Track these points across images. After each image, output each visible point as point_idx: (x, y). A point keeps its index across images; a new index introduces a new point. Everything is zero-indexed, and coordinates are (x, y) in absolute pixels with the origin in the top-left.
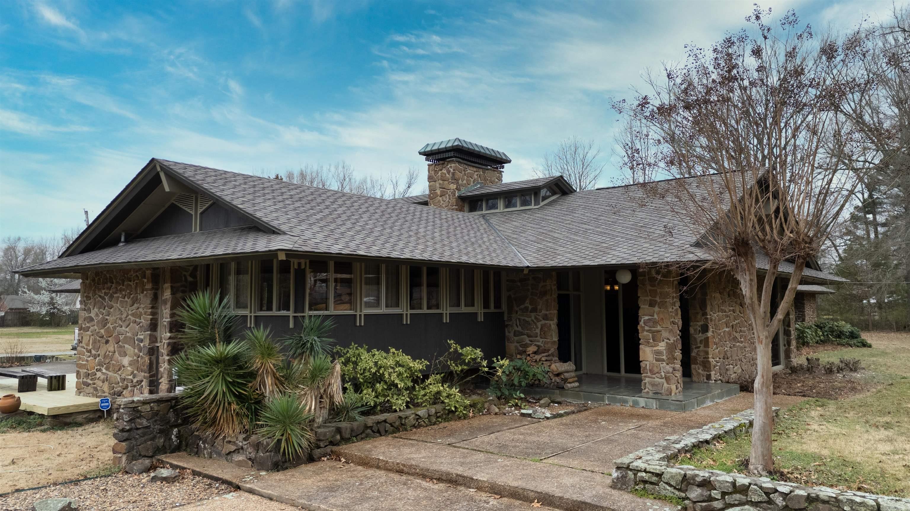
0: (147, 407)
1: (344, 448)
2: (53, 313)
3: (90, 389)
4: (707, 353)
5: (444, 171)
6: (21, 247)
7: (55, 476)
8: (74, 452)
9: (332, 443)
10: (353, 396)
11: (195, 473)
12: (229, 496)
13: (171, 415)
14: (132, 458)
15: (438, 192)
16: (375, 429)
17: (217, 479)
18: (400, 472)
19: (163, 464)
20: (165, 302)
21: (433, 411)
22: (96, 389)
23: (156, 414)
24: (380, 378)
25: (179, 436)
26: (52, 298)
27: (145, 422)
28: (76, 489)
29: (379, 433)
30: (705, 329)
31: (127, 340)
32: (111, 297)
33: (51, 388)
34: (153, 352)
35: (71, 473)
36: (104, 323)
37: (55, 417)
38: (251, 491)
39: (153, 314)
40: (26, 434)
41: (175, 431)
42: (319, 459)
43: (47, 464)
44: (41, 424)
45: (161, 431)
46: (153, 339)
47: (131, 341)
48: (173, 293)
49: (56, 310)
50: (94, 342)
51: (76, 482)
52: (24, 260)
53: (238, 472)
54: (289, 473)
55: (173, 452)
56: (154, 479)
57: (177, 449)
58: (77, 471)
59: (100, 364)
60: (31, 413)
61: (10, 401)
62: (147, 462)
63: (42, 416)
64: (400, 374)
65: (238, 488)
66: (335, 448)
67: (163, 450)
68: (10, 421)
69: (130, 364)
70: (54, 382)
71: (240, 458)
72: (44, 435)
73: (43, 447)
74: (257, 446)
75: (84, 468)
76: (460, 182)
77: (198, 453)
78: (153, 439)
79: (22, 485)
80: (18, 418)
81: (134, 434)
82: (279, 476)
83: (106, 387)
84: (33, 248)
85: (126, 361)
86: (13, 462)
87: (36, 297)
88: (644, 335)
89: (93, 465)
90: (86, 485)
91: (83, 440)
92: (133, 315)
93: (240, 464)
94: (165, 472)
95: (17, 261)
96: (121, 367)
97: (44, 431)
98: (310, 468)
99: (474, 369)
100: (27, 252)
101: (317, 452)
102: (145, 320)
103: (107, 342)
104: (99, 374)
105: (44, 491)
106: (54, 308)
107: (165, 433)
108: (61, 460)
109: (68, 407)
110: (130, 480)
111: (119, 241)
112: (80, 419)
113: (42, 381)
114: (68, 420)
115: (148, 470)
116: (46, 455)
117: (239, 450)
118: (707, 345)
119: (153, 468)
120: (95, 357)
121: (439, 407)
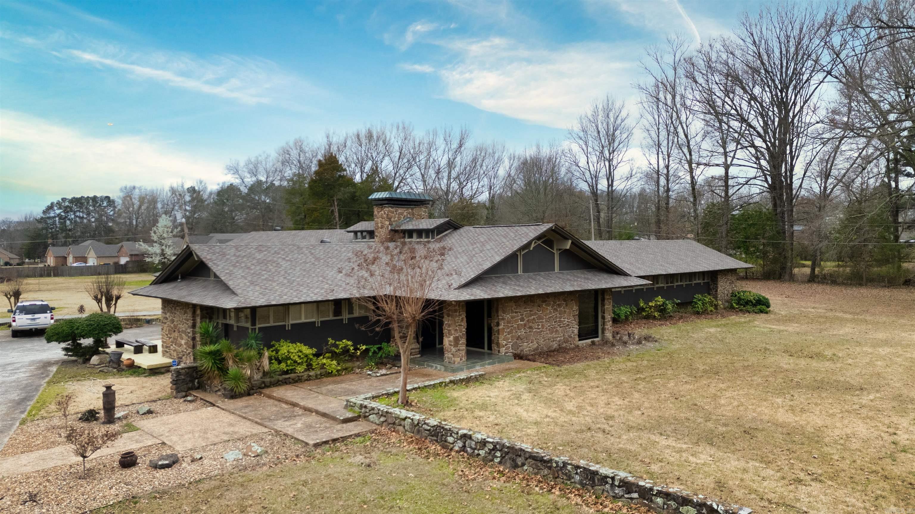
0: (184, 371)
1: (267, 391)
2: (164, 262)
3: (168, 354)
4: (498, 338)
5: (382, 212)
6: (136, 194)
7: (148, 398)
8: (157, 388)
9: (260, 388)
10: (275, 366)
11: (201, 399)
12: (209, 408)
13: (194, 374)
14: (178, 392)
15: (380, 225)
16: (284, 381)
17: (208, 402)
18: (279, 401)
19: (190, 395)
20: (198, 315)
21: (319, 373)
22: (171, 355)
23: (188, 373)
24: (289, 358)
25: (198, 383)
26: (163, 250)
27: (183, 377)
28: (154, 404)
29: (286, 383)
30: (498, 324)
31: (183, 332)
32: (175, 309)
33: (150, 352)
34: (194, 339)
35: (154, 397)
36: (173, 321)
37: (151, 370)
38: (218, 407)
39: (193, 320)
40: (137, 378)
41: (196, 381)
42: (253, 394)
43: (145, 393)
44: (144, 373)
45: (190, 381)
46: (194, 333)
47: (184, 332)
48: (201, 311)
49: (166, 260)
50: (169, 330)
51: (155, 401)
52: (140, 207)
53: (217, 399)
54: (236, 400)
55: (196, 389)
56: (185, 401)
57: (198, 388)
58: (157, 397)
59: (172, 342)
60: (140, 367)
61: (129, 361)
62: (184, 394)
63: (145, 369)
64: (299, 356)
65: (214, 405)
66: (261, 390)
67: (192, 389)
68: (130, 371)
69: (185, 344)
70: (152, 348)
71: (219, 393)
72: (145, 379)
73: (144, 385)
74: (225, 389)
75: (160, 395)
76: (392, 219)
77: (205, 390)
78: (187, 384)
79: (134, 402)
80: (134, 370)
81: (179, 382)
82: (232, 401)
83: (175, 354)
84: (146, 195)
85: (183, 342)
86: (131, 392)
87: (150, 249)
88: (445, 331)
89: (163, 394)
90: (159, 402)
91: (162, 382)
92: (185, 319)
93: (219, 396)
94: (189, 398)
95: (133, 208)
96: (181, 345)
97: (145, 377)
98: (247, 398)
99: (346, 351)
100: (142, 200)
101: (252, 391)
102: (190, 323)
103: (174, 331)
104: (172, 347)
105: (142, 405)
106: (165, 258)
107: (192, 381)
108: (151, 392)
109: (156, 365)
110: (176, 401)
111: (178, 279)
112: (163, 370)
113: (146, 348)
114: (157, 371)
115: (184, 397)
116: (145, 389)
117: (219, 390)
118: (499, 334)
119: (186, 396)
120: (170, 338)
121: (323, 371)
